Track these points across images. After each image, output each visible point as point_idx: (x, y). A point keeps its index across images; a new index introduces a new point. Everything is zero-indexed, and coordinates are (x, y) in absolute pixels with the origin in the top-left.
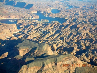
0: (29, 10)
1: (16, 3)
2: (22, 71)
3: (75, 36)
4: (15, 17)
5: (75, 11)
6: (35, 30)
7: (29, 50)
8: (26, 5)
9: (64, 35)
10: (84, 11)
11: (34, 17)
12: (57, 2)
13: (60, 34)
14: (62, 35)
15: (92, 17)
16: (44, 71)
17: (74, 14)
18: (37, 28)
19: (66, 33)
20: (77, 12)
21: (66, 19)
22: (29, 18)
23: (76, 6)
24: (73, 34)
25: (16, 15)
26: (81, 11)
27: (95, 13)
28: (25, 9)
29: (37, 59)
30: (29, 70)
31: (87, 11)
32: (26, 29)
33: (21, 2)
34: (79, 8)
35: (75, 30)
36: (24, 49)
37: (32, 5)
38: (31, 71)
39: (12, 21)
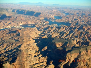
0: (38, 17)
1: (26, 12)
2: (68, 56)
3: (85, 34)
4: (31, 22)
5: (73, 17)
6: (53, 31)
7: (62, 44)
8: (35, 13)
9: (77, 34)
10: (80, 17)
11: (45, 22)
12: (55, 10)
13: (74, 34)
14: (75, 34)
15: (88, 21)
16: (82, 56)
17: (74, 19)
18: (54, 30)
19: (78, 33)
20: (75, 17)
21: (70, 23)
22: (42, 23)
23: (71, 13)
24: (83, 33)
25: (31, 21)
26: (77, 17)
27: (89, 18)
28: (34, 16)
29: (74, 49)
30: (72, 56)
31: (82, 17)
32: (45, 31)
33: (30, 11)
34: (74, 14)
35: (82, 30)
36: (59, 44)
37: (40, 13)
38: (73, 56)
39: (30, 26)
